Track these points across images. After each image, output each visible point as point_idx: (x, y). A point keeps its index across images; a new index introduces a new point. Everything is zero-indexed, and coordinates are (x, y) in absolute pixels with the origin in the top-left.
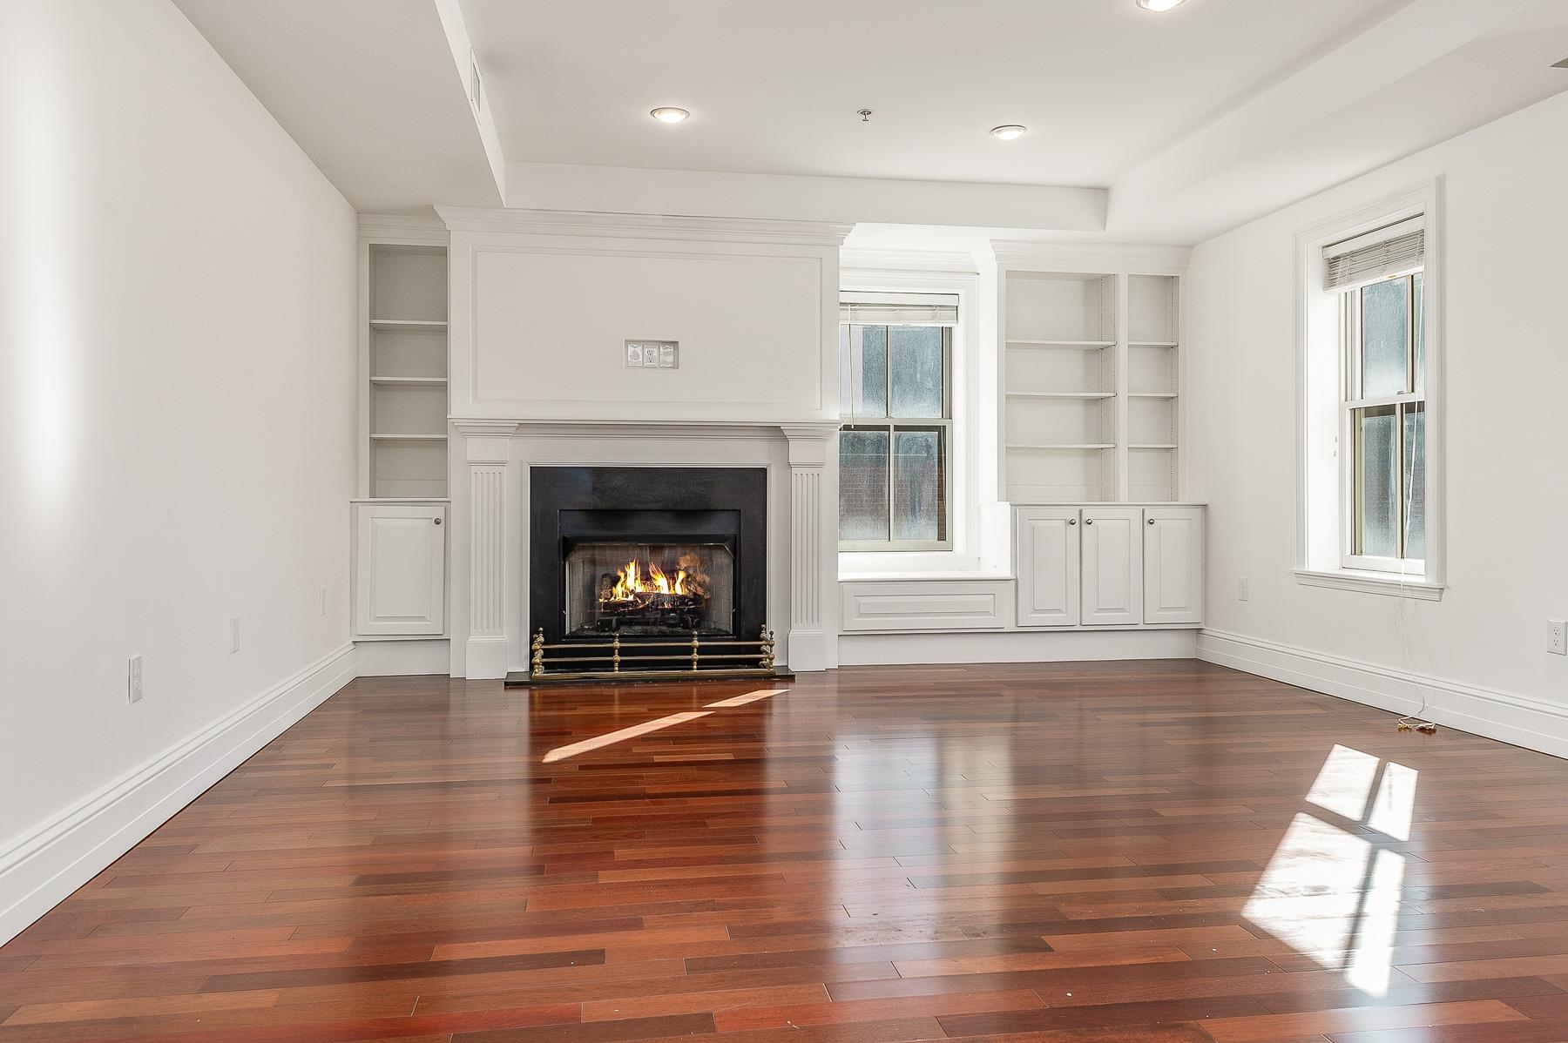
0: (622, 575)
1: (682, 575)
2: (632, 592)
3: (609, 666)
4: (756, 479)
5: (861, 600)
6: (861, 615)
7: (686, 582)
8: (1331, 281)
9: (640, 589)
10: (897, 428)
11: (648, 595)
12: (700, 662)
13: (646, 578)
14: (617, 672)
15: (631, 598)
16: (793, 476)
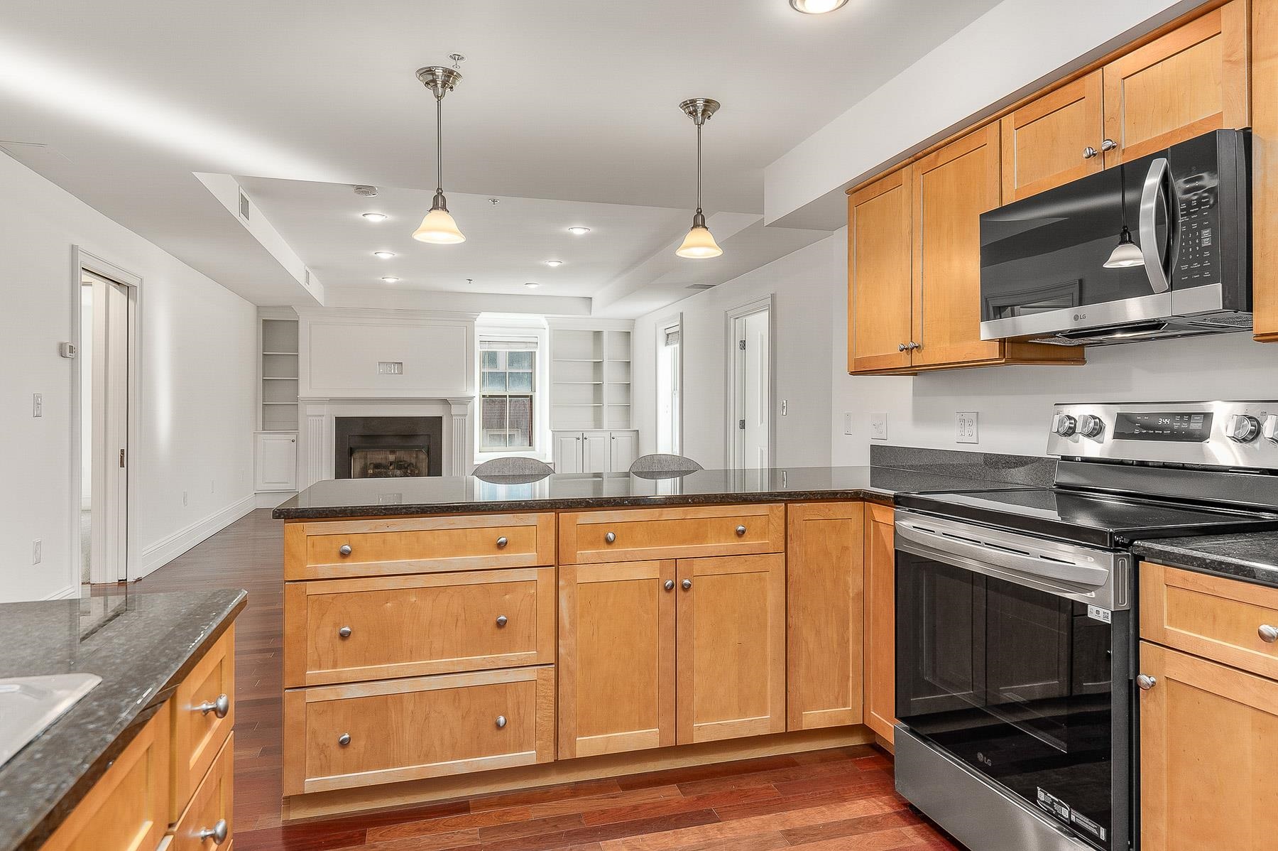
4: (436, 422)
8: (667, 344)
10: (510, 396)
16: (453, 420)
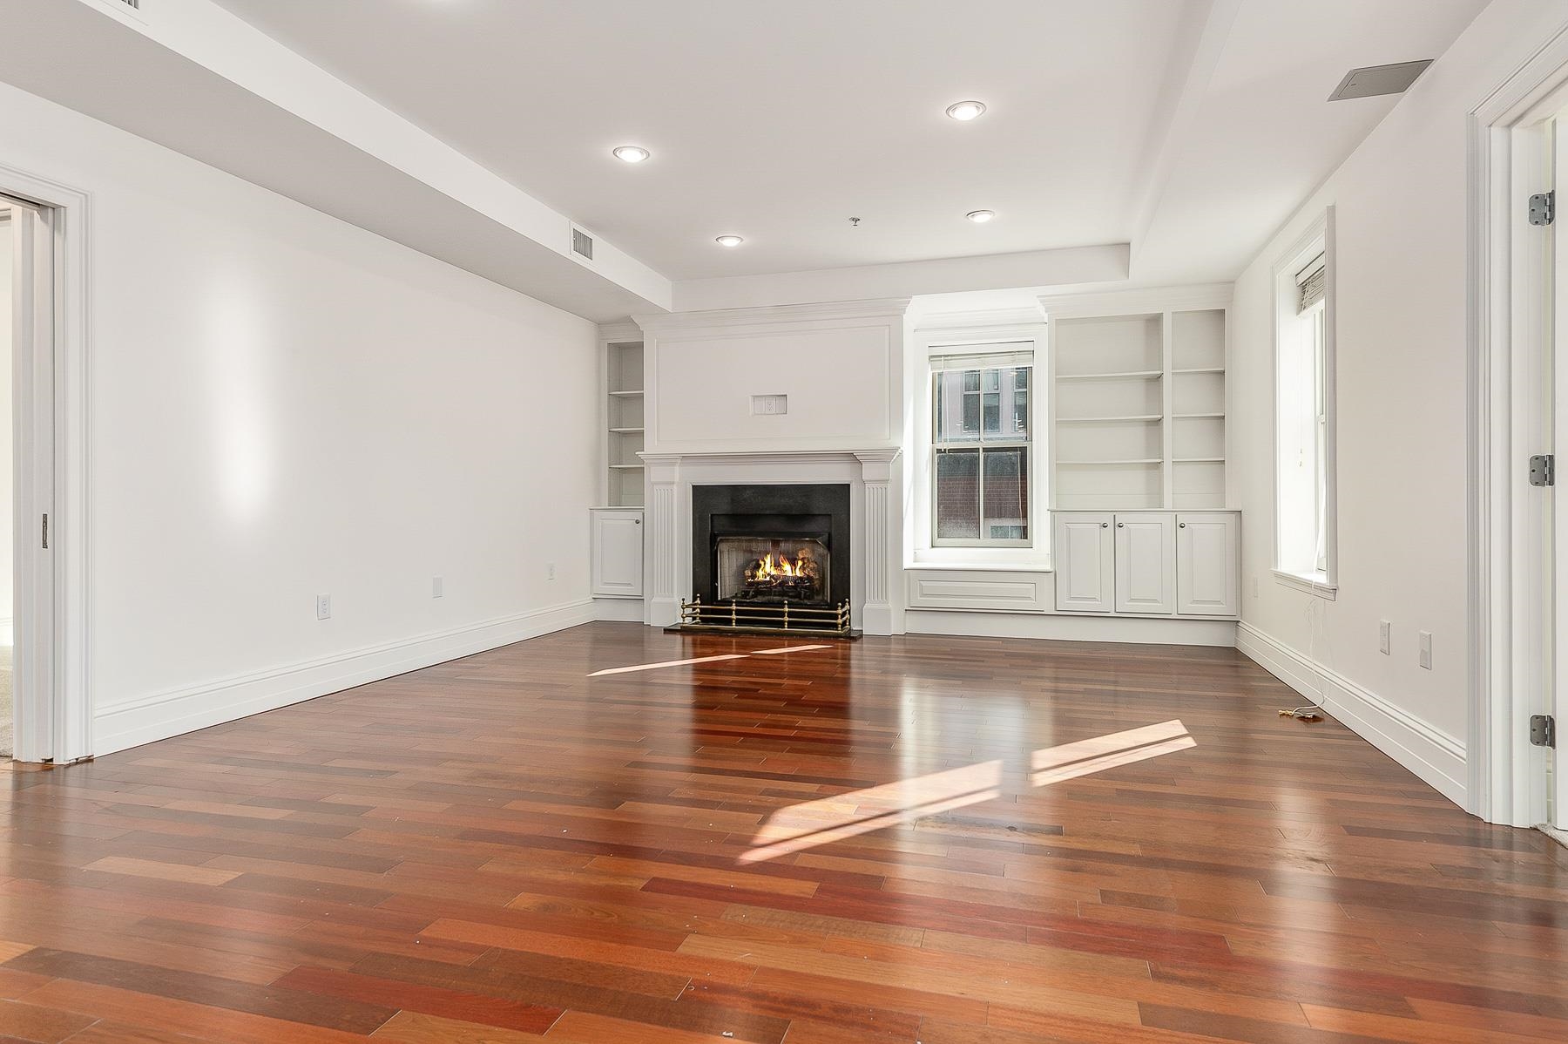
0: (762, 563)
1: (800, 563)
2: (769, 574)
3: (729, 622)
4: (840, 493)
5: (924, 584)
6: (924, 595)
7: (803, 568)
8: (1302, 306)
9: (774, 572)
10: (985, 450)
11: (779, 577)
12: (789, 622)
13: (777, 565)
14: (734, 626)
15: (768, 579)
16: (867, 490)
